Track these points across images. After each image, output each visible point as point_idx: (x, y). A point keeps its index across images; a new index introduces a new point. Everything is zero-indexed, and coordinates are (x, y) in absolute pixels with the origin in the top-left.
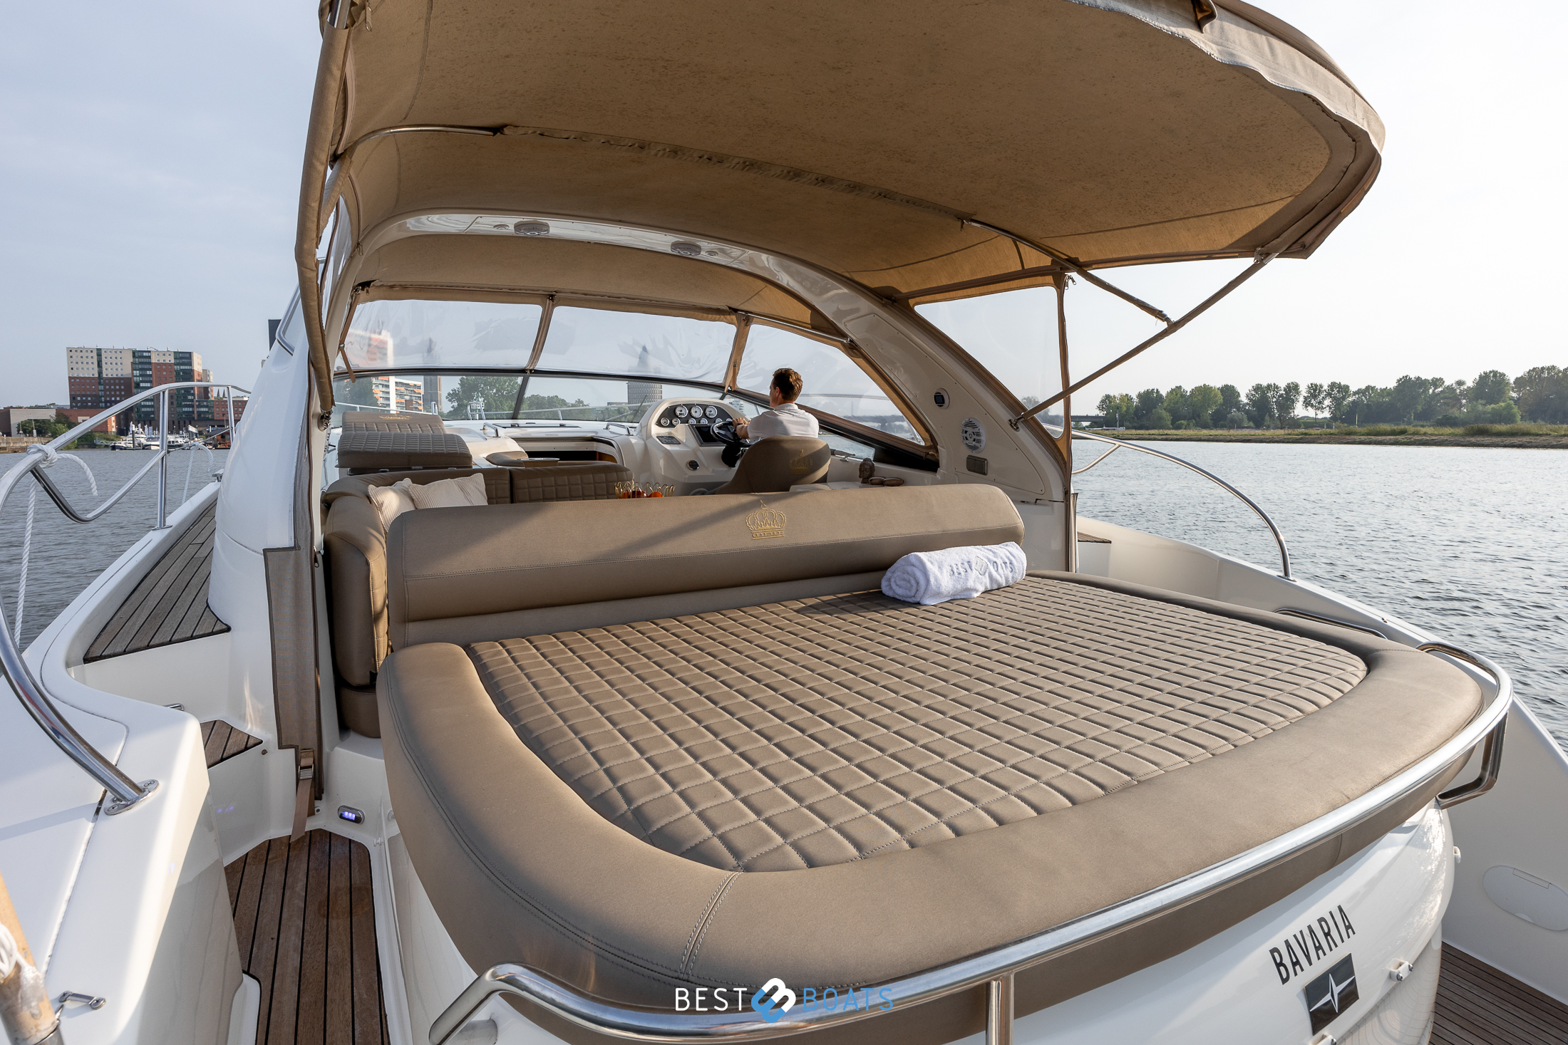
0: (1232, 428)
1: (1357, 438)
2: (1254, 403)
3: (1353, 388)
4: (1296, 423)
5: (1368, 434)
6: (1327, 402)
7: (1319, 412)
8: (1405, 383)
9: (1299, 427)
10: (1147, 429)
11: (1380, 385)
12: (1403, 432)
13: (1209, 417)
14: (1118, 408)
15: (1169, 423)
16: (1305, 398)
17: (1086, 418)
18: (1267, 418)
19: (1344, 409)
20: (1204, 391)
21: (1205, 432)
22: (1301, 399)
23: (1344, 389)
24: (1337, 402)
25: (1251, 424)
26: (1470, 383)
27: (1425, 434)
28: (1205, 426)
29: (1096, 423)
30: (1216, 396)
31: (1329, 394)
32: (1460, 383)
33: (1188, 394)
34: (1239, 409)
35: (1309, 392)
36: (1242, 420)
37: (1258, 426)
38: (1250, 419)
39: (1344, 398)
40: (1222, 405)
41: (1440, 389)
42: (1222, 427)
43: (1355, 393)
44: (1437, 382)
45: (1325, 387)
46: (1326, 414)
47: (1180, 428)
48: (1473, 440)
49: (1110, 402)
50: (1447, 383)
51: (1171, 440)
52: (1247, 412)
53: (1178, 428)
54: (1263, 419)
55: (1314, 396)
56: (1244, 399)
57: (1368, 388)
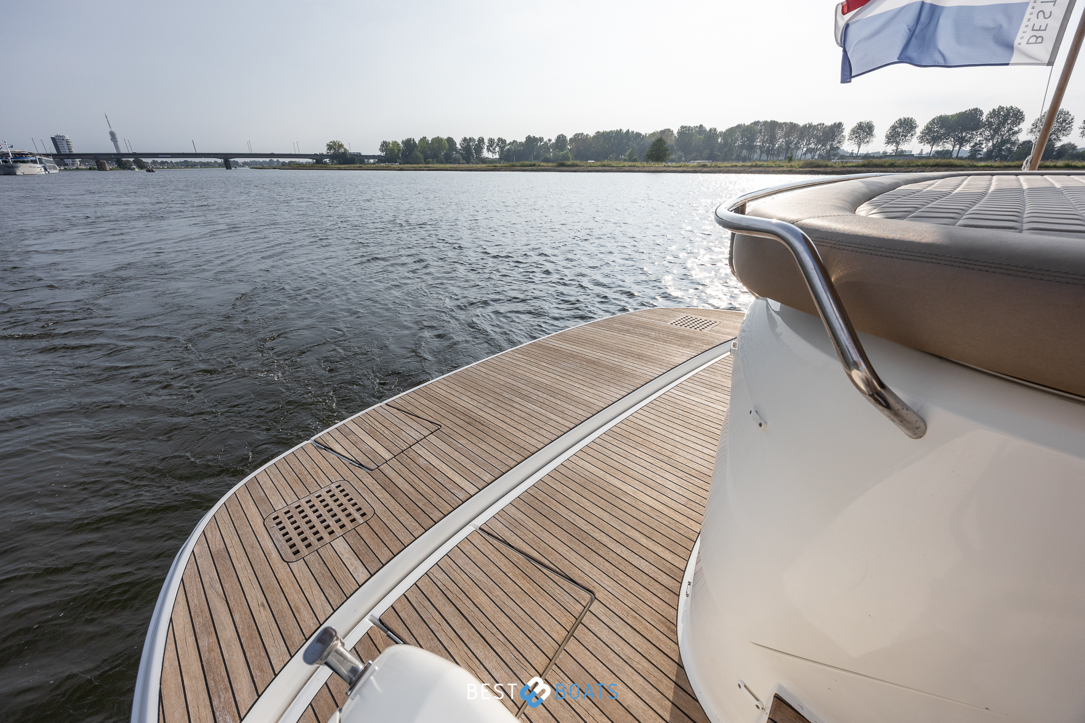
0: (455, 163)
1: (517, 168)
2: (464, 148)
3: (508, 142)
4: (484, 161)
5: (521, 166)
6: (497, 149)
7: (494, 155)
8: (529, 138)
9: (486, 163)
10: (411, 164)
11: (519, 141)
12: (534, 165)
13: (443, 157)
14: (392, 150)
15: (423, 160)
16: (487, 146)
17: (373, 157)
18: (471, 157)
19: (505, 153)
20: (438, 140)
21: (442, 166)
22: (486, 147)
23: (504, 141)
24: (502, 148)
25: (464, 161)
26: (553, 141)
27: (542, 166)
28: (442, 163)
29: (381, 160)
30: (444, 143)
31: (498, 145)
32: (550, 140)
33: (430, 142)
34: (457, 152)
35: (489, 143)
36: (460, 159)
37: (468, 162)
38: (464, 158)
39: (504, 147)
40: (448, 150)
41: (542, 143)
42: (450, 163)
43: (509, 144)
44: (541, 139)
45: (496, 141)
46: (497, 156)
47: (429, 164)
48: (560, 168)
49: (387, 146)
50: (545, 140)
51: (432, 170)
52: (461, 154)
53: (428, 163)
54: (470, 159)
55: (491, 146)
56: (458, 146)
57: (514, 141)
